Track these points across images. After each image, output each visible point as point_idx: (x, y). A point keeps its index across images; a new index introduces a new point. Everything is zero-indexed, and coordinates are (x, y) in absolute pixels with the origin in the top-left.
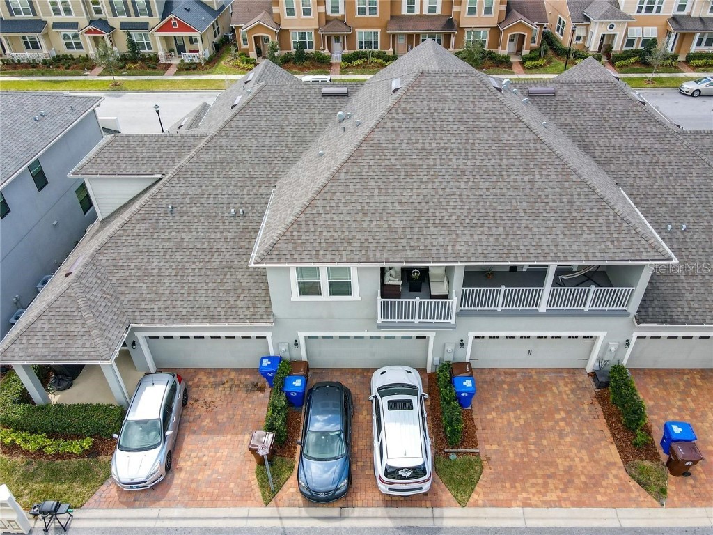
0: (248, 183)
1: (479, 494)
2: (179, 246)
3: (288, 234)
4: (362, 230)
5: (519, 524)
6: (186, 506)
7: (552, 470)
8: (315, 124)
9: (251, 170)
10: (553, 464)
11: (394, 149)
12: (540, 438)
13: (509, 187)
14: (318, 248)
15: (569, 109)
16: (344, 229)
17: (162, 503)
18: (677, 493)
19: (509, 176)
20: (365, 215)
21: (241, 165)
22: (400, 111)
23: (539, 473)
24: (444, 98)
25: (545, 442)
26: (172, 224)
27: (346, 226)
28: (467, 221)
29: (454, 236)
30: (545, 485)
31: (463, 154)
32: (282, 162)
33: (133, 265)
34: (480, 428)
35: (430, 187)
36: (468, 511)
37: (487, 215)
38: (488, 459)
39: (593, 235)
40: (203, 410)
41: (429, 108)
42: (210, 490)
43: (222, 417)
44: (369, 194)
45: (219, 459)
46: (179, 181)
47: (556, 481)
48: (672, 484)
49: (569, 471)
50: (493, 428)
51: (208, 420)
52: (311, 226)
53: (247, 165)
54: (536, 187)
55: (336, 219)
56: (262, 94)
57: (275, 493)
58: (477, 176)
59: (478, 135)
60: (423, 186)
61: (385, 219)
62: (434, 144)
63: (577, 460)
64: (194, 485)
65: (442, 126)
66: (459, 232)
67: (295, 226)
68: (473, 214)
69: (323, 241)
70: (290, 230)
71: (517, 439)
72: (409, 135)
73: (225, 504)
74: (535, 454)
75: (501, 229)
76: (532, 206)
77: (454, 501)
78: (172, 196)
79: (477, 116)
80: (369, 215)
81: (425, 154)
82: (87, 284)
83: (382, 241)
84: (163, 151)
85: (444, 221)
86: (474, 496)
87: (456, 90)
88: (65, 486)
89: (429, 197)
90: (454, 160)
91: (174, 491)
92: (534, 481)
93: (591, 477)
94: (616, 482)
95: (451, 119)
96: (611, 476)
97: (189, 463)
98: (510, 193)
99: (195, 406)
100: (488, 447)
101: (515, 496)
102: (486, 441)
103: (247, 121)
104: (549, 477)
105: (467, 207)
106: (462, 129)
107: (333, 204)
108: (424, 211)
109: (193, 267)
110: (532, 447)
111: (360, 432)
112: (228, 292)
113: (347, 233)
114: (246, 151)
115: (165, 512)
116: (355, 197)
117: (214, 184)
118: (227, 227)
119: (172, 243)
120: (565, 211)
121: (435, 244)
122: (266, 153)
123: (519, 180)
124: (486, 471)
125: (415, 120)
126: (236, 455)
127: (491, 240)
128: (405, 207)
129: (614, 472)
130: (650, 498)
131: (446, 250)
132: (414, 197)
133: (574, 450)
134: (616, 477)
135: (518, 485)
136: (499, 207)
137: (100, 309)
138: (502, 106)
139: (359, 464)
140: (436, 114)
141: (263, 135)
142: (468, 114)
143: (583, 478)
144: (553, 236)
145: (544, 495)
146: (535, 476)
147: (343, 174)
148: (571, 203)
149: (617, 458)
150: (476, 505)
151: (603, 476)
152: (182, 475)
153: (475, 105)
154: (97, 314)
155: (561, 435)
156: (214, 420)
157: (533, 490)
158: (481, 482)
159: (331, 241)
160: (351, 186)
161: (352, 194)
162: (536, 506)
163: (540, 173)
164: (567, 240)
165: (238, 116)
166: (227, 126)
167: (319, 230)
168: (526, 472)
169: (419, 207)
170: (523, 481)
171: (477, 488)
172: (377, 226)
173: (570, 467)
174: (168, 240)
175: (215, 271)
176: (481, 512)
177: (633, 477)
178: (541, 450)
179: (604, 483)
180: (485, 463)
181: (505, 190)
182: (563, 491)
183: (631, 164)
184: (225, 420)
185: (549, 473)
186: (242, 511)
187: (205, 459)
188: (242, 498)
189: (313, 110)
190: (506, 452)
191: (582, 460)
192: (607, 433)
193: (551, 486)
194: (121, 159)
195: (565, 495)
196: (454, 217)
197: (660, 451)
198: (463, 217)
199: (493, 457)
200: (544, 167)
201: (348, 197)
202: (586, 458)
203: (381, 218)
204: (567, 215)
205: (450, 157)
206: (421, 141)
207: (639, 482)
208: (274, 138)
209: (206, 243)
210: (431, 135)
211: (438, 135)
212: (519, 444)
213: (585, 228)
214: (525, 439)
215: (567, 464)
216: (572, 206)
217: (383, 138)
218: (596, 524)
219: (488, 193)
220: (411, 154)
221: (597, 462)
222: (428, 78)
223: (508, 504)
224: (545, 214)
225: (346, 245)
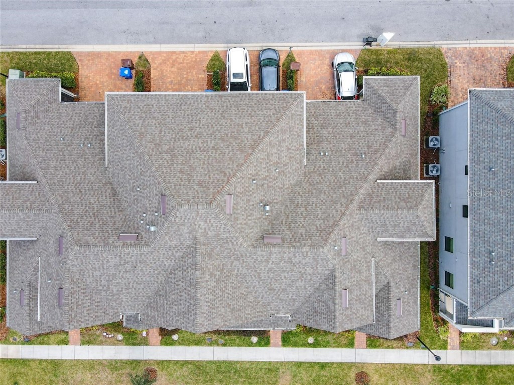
0: (321, 172)
1: (210, 56)
2: (352, 137)
3: (288, 105)
4: (252, 107)
5: (197, 45)
6: (321, 50)
7: (179, 66)
8: (285, 213)
9: (322, 180)
10: (178, 68)
11: (233, 150)
12: (181, 80)
13: (173, 129)
14: (273, 99)
15: (114, 224)
16: (260, 107)
17: (331, 51)
18: (135, 57)
19: (172, 135)
20: (250, 114)
21: (328, 184)
22: (228, 174)
23: (185, 65)
24: (200, 184)
25: (179, 78)
26: (360, 148)
27: (260, 109)
28: (199, 111)
29: (207, 104)
30: (183, 60)
31: (194, 147)
32: (303, 185)
33: (373, 126)
34: (205, 85)
35: (215, 128)
36: (215, 49)
37: (188, 115)
38: (204, 71)
39: (139, 105)
40: (326, 93)
41: (209, 177)
42: (314, 57)
43: (317, 90)
44: (248, 125)
45: (313, 70)
46: (363, 173)
47: (179, 61)
48: (135, 60)
49: (173, 65)
50: (200, 85)
51: (323, 88)
52: (277, 109)
53: (324, 183)
54: (159, 129)
55: (265, 112)
56: (324, 238)
57: (289, 55)
58: (189, 134)
59: (184, 159)
60: (219, 129)
61: (240, 112)
62: (210, 153)
63: (168, 71)
64: (321, 58)
65: (204, 164)
66: (204, 106)
67: (285, 109)
68: (195, 115)
69: (271, 102)
70: (287, 107)
71: (190, 80)
72: (224, 159)
73: (307, 51)
74: (185, 73)
75: (183, 108)
76: (164, 119)
77: (220, 53)
78: (365, 164)
79: (181, 172)
80: (248, 114)
81: (216, 147)
82: (390, 111)
83: (242, 103)
84: (382, 198)
85: (210, 111)
86: (212, 55)
87: (191, 190)
88: (372, 57)
89: (216, 123)
90: (200, 143)
91: (327, 56)
92: (187, 61)
93: (165, 63)
94: (156, 62)
95: (197, 169)
96: (157, 64)
97: (325, 67)
98: (174, 126)
99: (331, 95)
100: (203, 76)
101: (196, 55)
102: (203, 78)
103: (331, 215)
104: (181, 63)
105: (198, 118)
106: (192, 162)
107: (267, 119)
108: (220, 116)
109: (341, 126)
110: (185, 76)
111: (256, 83)
112: (320, 115)
113: (259, 106)
114: (327, 193)
115: (329, 48)
116: (255, 123)
117: (342, 171)
118: (328, 146)
119: (357, 138)
120: (148, 117)
121: (216, 101)
122: (314, 191)
123: (167, 132)
124: (206, 65)
125: (219, 169)
126: (307, 72)
127: (189, 103)
128: (229, 118)
129: (156, 65)
130: (146, 55)
131: (211, 98)
132: (224, 123)
133: (168, 75)
134: (155, 64)
135: (194, 60)
136: (181, 118)
137: (379, 101)
138: (165, 179)
139: (256, 68)
140: (206, 173)
141: (318, 205)
142: (186, 173)
143: (168, 63)
144: (158, 105)
145: (185, 56)
146: (187, 63)
147: (262, 135)
148: (144, 121)
149: (152, 71)
150: (212, 51)
151: (160, 64)
152: (327, 63)
153: (181, 179)
154: (379, 98)
155: (172, 81)
156: (320, 88)
157: (189, 58)
158: (208, 61)
159: (267, 102)
160: (257, 129)
161: (257, 124)
162: (189, 51)
163: (154, 136)
164: (152, 103)
165: (338, 219)
166: (343, 211)
167: (273, 107)
168: (190, 65)
169: (222, 118)
170: (192, 61)
171: (210, 58)
172: (244, 109)
173: (172, 67)
174: (359, 139)
175: (329, 124)
176: (210, 49)
177: (149, 64)
178: (182, 74)
179: (161, 61)
180: (205, 68)
181: (176, 127)
182: (178, 58)
183: (92, 183)
184: (315, 88)
185: (181, 65)
186: (299, 48)
187: (319, 70)
188: (301, 53)
189: (287, 224)
190: (196, 74)
191: (166, 71)
192: (152, 83)
193: (182, 59)
194: (406, 192)
195: (177, 56)
196: (205, 113)
197: (134, 75)
198: (201, 113)
199: (202, 71)
200: (151, 140)
201: (259, 123)
202: (165, 71)
203: (242, 113)
204: (148, 115)
205: (202, 145)
206: (217, 154)
207: (147, 61)
208: (311, 203)
209: (337, 138)
210: (211, 159)
211: (206, 159)
212: (190, 77)
213: (142, 108)
214: (187, 80)
215: (173, 69)
216: (144, 119)
217: (239, 156)
218: (169, 45)
219: (185, 126)
220: (224, 147)
221: (161, 70)
222: (207, 200)
223: (200, 52)
224: (159, 115)
225: (260, 100)
